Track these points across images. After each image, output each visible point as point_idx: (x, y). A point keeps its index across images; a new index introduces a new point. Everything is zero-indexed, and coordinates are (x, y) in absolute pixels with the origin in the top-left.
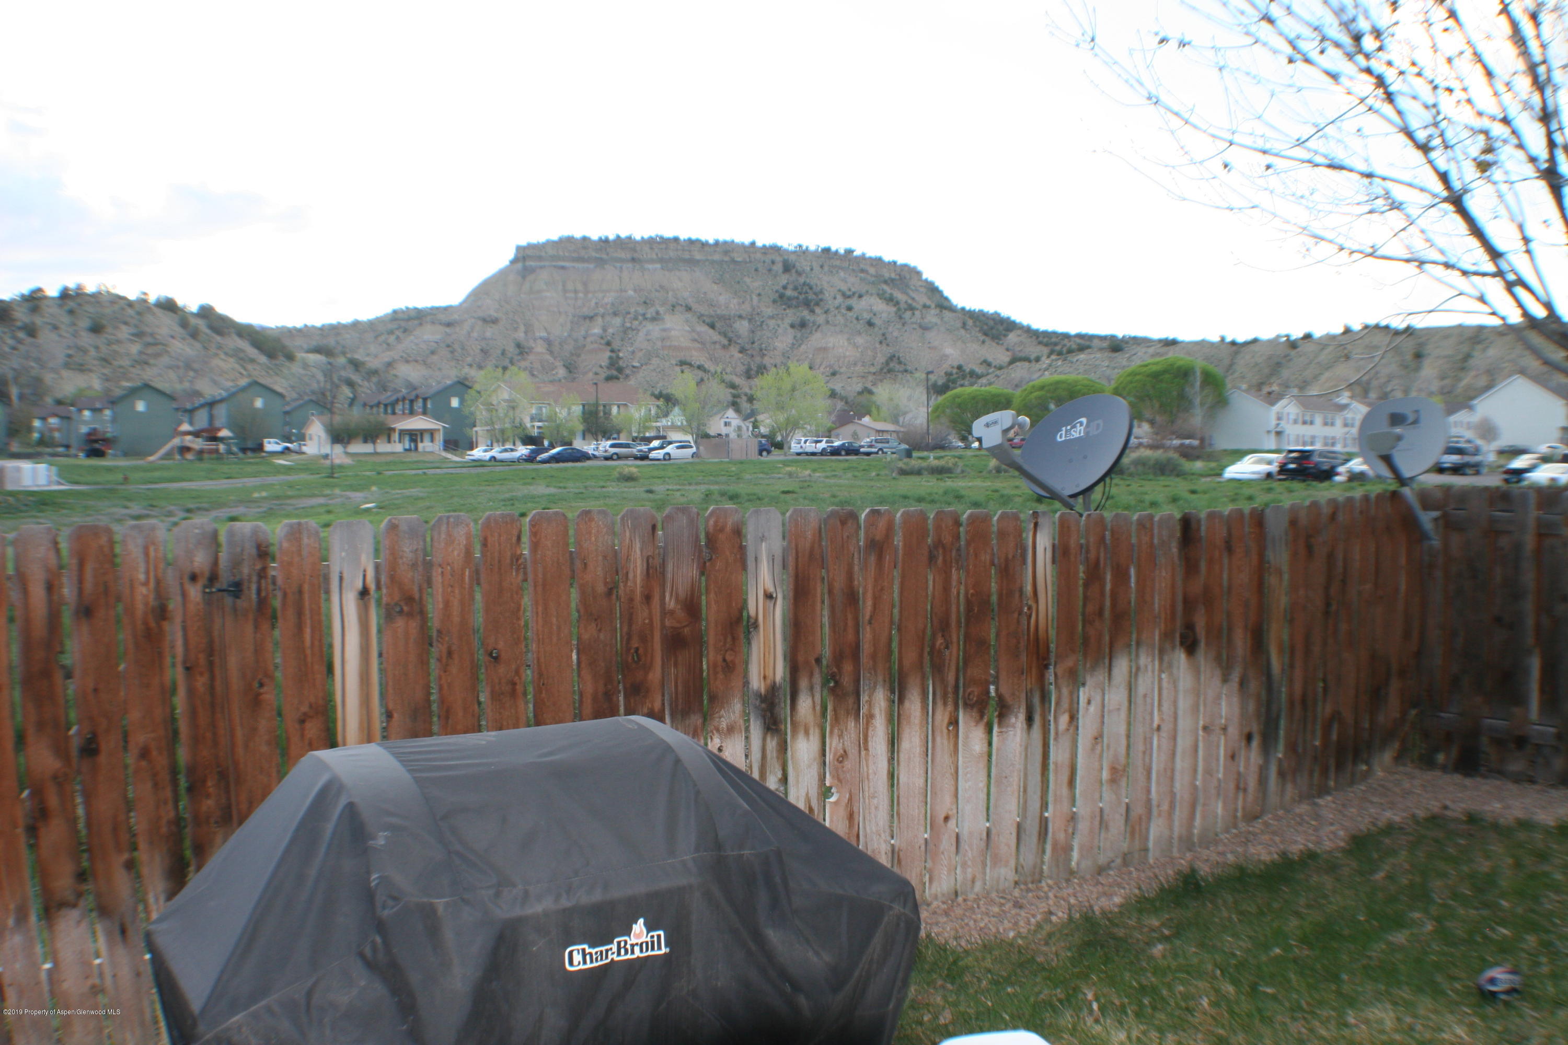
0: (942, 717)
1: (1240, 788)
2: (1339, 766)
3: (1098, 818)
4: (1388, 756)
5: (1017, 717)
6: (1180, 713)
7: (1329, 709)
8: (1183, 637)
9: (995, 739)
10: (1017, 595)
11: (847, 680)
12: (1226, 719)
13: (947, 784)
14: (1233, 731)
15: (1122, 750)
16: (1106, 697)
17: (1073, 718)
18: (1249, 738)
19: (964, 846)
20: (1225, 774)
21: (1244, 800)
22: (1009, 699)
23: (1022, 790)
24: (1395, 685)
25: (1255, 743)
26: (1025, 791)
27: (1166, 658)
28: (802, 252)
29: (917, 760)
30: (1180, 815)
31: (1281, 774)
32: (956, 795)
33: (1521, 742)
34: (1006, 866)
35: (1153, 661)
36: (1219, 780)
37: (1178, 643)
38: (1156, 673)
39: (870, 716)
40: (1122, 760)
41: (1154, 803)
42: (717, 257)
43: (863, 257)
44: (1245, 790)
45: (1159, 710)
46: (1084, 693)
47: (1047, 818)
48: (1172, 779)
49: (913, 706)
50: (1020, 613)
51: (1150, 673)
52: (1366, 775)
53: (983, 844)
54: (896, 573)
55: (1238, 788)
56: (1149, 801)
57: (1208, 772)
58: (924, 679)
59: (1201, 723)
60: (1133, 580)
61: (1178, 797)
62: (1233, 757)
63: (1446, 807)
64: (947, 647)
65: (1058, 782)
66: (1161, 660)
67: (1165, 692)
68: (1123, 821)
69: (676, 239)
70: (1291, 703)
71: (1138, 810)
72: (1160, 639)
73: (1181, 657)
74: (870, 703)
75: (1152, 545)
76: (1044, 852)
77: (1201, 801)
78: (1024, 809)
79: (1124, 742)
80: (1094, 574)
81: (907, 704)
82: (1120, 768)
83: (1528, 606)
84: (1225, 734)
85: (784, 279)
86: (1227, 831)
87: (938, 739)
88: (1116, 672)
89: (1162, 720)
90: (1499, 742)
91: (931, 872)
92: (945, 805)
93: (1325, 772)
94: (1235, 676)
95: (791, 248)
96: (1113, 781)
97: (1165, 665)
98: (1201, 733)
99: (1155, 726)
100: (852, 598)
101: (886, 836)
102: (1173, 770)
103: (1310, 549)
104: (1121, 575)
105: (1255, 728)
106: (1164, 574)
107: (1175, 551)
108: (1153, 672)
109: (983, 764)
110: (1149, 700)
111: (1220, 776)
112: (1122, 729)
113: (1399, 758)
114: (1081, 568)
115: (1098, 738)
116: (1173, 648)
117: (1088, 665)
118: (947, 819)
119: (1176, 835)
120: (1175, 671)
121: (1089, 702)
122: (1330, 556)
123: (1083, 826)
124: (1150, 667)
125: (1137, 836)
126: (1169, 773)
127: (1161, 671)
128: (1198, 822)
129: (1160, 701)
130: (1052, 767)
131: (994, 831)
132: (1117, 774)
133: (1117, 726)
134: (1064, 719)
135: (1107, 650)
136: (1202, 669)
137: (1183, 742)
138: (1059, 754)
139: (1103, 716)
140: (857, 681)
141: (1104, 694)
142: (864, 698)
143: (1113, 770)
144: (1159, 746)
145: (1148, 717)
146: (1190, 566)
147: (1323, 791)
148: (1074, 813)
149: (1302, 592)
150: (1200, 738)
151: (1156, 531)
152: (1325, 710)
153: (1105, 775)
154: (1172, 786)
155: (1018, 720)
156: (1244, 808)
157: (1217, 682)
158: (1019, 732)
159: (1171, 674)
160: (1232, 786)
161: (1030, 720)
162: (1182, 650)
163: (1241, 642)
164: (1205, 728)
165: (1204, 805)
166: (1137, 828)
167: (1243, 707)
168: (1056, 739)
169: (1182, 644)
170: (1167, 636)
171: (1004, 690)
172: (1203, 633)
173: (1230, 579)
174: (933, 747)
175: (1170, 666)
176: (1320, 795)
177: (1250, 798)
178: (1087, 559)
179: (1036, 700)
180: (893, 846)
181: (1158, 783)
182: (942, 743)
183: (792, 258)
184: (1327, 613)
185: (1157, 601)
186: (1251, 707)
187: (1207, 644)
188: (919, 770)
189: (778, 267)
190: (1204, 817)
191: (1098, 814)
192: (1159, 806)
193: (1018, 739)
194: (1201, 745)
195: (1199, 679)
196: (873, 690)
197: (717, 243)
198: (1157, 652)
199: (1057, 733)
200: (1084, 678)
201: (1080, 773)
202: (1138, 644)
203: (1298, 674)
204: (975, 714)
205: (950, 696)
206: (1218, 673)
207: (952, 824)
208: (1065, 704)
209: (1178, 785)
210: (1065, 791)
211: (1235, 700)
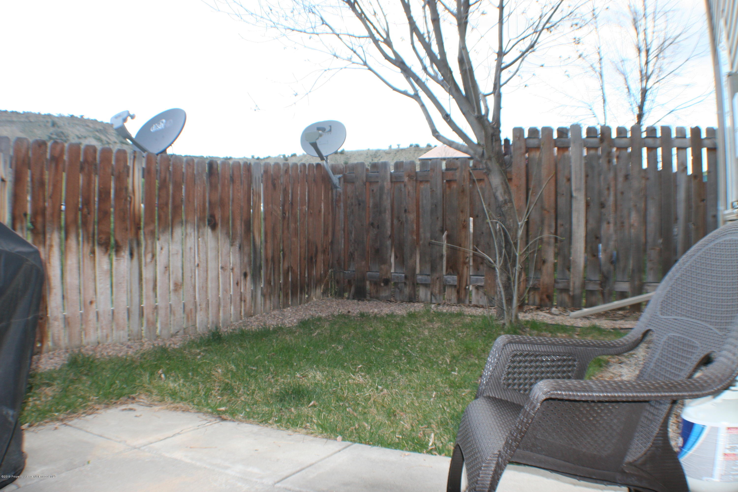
0: (87, 249)
1: (242, 299)
2: (294, 294)
3: (169, 309)
4: (319, 292)
5: (124, 252)
6: (209, 259)
7: (286, 266)
8: (209, 221)
9: (114, 263)
10: (124, 190)
11: (39, 226)
12: (233, 264)
13: (91, 285)
14: (237, 270)
15: (180, 275)
16: (171, 247)
17: (154, 256)
18: (245, 275)
19: (101, 318)
20: (234, 292)
21: (245, 305)
22: (121, 243)
23: (129, 291)
24: (320, 257)
25: (249, 278)
26: (131, 291)
27: (201, 230)
28: (61, 117)
29: (75, 271)
30: (212, 311)
31: (263, 295)
32: (95, 291)
33: (387, 282)
34: (123, 330)
35: (194, 231)
36: (231, 295)
37: (207, 223)
38: (196, 238)
39: (51, 246)
40: (180, 280)
41: (198, 304)
42: (23, 120)
43: (88, 120)
44: (245, 301)
45: (198, 256)
46: (159, 244)
47: (142, 307)
48: (206, 292)
49: (72, 242)
50: (126, 200)
51: (193, 237)
52: (308, 300)
53: (110, 318)
54: (64, 175)
55: (241, 300)
56: (195, 302)
57: (226, 291)
58: (77, 228)
59: (220, 265)
60: (183, 190)
61: (210, 302)
62: (237, 284)
63: (349, 312)
64: (89, 214)
65: (147, 288)
66: (198, 231)
67: (201, 248)
68: (182, 311)
69: (6, 112)
70: (267, 260)
71: (190, 306)
72: (197, 221)
73: (208, 231)
74: (51, 239)
75: (193, 174)
76: (142, 325)
77: (222, 305)
78: (131, 300)
79: (181, 271)
80: (163, 185)
81: (69, 241)
82: (179, 284)
83: (387, 216)
84: (233, 272)
85: (52, 130)
86: (237, 321)
87: (86, 261)
88: (175, 235)
89: (200, 261)
90: (376, 284)
91: (85, 330)
92: (90, 295)
93: (286, 295)
94: (237, 243)
95: (56, 115)
96: (176, 290)
97: (200, 234)
98: (220, 270)
99: (196, 264)
100: (42, 184)
101: (61, 309)
102: (207, 288)
103: (274, 186)
104: (177, 187)
105: (248, 270)
106: (199, 189)
107: (205, 178)
108: (194, 237)
109: (108, 276)
110: (193, 251)
111: (231, 293)
112: (180, 264)
113: (325, 293)
114: (157, 181)
115: (167, 268)
116: (205, 226)
117: (161, 230)
118: (91, 303)
119: (210, 320)
120: (206, 237)
121: (162, 249)
122: (285, 191)
123: (162, 312)
124: (193, 234)
125: (190, 320)
126: (205, 289)
127: (199, 237)
128: (221, 314)
129: (198, 251)
130: (144, 280)
131: (116, 311)
132: (178, 287)
133: (176, 262)
134: (149, 256)
135: (170, 223)
136: (220, 238)
137: (212, 274)
138: (147, 274)
139: (169, 257)
140: (44, 227)
141: (169, 246)
142: (48, 236)
143: (176, 284)
144: (199, 275)
145: (192, 260)
146: (213, 187)
147: (286, 305)
148: (157, 305)
149: (270, 206)
150: (220, 273)
151: (195, 167)
152: (284, 265)
153: (172, 287)
154: (207, 296)
155: (126, 254)
156: (245, 310)
157: (227, 245)
158: (126, 260)
159: (203, 239)
160: (238, 298)
161: (132, 255)
162: (209, 227)
163: (240, 228)
164: (222, 268)
165: (224, 307)
166: (190, 316)
167: (242, 260)
168: (145, 266)
169: (209, 224)
170: (201, 219)
171: (119, 238)
172: (220, 220)
173: (233, 195)
174: (83, 265)
175: (203, 235)
176: (284, 307)
177: (248, 305)
178: (160, 176)
179: (135, 245)
180: (65, 315)
181: (200, 294)
182: (88, 262)
183: (56, 120)
184: (284, 218)
185: (195, 201)
186: (246, 259)
187: (222, 226)
188: (76, 276)
189: (50, 125)
190: (224, 313)
191: (169, 306)
192: (200, 305)
193: (126, 264)
194: (220, 276)
195: (218, 243)
196: (52, 232)
197: (24, 113)
198: (196, 227)
199: (146, 263)
200: (159, 236)
201: (158, 284)
202: (186, 222)
203: (269, 245)
204: (103, 249)
205: (91, 238)
206: (228, 241)
207: (94, 305)
208: (149, 248)
209: (210, 295)
210: (151, 293)
211: (237, 255)
